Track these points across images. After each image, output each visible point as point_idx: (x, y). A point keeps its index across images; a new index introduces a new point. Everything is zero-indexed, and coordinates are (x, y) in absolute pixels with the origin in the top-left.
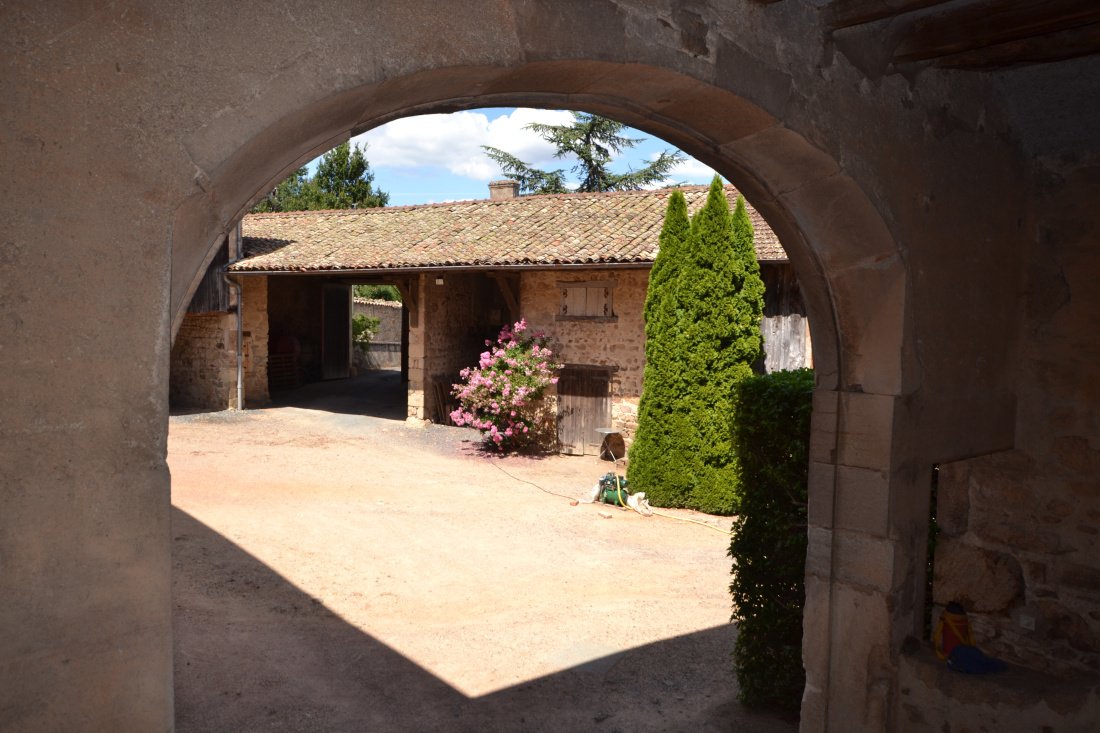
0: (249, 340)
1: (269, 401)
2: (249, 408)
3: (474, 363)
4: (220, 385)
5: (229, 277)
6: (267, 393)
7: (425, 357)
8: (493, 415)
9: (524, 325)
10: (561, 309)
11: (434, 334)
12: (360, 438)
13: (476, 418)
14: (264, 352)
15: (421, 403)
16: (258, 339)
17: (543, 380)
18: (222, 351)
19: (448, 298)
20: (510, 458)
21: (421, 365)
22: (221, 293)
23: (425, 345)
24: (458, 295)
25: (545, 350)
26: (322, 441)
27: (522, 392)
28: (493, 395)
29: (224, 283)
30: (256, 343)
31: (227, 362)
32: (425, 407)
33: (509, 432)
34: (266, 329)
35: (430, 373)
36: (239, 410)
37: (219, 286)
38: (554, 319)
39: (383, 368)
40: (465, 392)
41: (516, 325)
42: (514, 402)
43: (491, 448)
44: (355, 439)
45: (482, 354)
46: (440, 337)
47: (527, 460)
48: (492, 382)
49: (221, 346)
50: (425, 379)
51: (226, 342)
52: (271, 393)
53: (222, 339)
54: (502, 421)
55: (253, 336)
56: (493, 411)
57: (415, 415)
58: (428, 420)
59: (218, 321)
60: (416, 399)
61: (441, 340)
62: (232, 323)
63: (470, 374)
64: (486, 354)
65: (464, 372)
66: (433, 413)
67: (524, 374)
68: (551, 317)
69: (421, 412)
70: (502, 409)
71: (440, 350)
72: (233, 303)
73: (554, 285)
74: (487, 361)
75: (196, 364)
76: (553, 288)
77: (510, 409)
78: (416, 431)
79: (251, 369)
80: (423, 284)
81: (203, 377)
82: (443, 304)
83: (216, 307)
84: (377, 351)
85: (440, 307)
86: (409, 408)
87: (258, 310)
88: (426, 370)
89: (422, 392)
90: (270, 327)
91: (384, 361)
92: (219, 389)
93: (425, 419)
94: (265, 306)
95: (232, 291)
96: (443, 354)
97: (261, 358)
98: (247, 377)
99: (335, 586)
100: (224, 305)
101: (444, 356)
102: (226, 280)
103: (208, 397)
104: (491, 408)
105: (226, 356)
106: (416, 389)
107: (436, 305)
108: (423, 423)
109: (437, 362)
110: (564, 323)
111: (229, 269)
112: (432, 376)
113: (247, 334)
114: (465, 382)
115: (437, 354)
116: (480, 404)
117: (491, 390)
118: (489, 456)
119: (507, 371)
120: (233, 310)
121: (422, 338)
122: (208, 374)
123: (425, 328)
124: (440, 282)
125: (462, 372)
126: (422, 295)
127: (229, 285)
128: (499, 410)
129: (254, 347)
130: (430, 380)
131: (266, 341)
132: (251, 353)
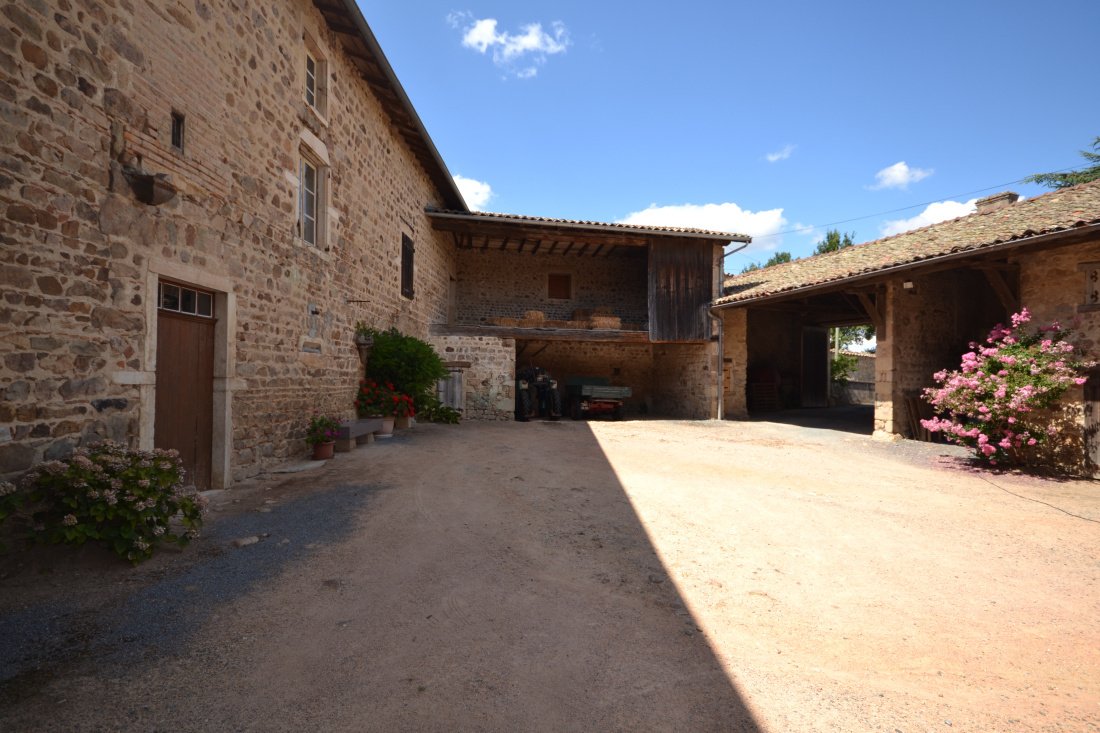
0: (730, 365)
1: (747, 416)
2: (728, 419)
3: (954, 364)
4: (705, 399)
5: (711, 312)
6: (746, 410)
7: (894, 370)
8: (980, 421)
9: (1027, 316)
10: (1088, 297)
11: (905, 348)
12: (819, 444)
13: (956, 425)
14: (743, 376)
15: (890, 417)
16: (738, 364)
17: (1062, 379)
18: (706, 372)
19: (923, 313)
20: (1009, 476)
21: (889, 377)
22: (705, 325)
23: (894, 356)
24: (935, 311)
25: (1061, 343)
26: (779, 443)
27: (1025, 392)
28: (981, 398)
29: (708, 317)
30: (736, 368)
31: (710, 380)
32: (895, 421)
33: (1005, 443)
34: (745, 356)
35: (900, 387)
36: (719, 420)
37: (704, 319)
38: (1075, 310)
39: (863, 404)
40: (938, 396)
41: (1015, 317)
42: (1012, 405)
43: (981, 463)
44: (814, 444)
45: (964, 356)
46: (912, 352)
47: (1037, 480)
48: (977, 383)
49: (706, 368)
50: (894, 392)
51: (709, 365)
52: (748, 409)
53: (707, 362)
54: (996, 429)
55: (734, 362)
56: (980, 417)
57: (883, 428)
58: (898, 435)
59: (704, 349)
60: (884, 412)
61: (914, 355)
62: (714, 349)
63: (947, 377)
64: (971, 355)
65: (940, 375)
66: (904, 428)
67: (1029, 373)
68: (1072, 308)
69: (889, 426)
70: (995, 414)
71: (913, 365)
72: (715, 333)
73: (1075, 269)
74: (971, 363)
75: (689, 384)
76: (1073, 273)
77: (1007, 415)
78: (884, 444)
79: (731, 388)
80: (891, 297)
81: (693, 394)
82: (916, 318)
83: (701, 336)
84: (858, 389)
85: (913, 320)
86: (876, 421)
87: (739, 341)
88: (895, 383)
89: (890, 404)
90: (749, 355)
91: (864, 398)
92: (704, 402)
93: (894, 432)
94: (745, 338)
95: (715, 323)
96: (917, 369)
97: (741, 380)
98: (727, 394)
99: (694, 565)
100: (708, 335)
101: (919, 372)
102: (709, 314)
103: (697, 409)
104: (978, 413)
105: (709, 376)
106: (883, 400)
107: (908, 320)
108: (892, 437)
109: (909, 376)
110: (1093, 314)
111: (711, 305)
112: (903, 390)
113: (728, 361)
114: (941, 386)
115: (910, 368)
116: (961, 408)
117: (976, 391)
118: (978, 471)
119: (1001, 372)
120: (715, 339)
121: (890, 351)
122: (697, 391)
123: (894, 340)
124: (909, 285)
125: (936, 375)
126: (890, 308)
127: (712, 319)
128: (989, 416)
129: (735, 371)
130: (900, 394)
131: (745, 367)
132: (732, 376)
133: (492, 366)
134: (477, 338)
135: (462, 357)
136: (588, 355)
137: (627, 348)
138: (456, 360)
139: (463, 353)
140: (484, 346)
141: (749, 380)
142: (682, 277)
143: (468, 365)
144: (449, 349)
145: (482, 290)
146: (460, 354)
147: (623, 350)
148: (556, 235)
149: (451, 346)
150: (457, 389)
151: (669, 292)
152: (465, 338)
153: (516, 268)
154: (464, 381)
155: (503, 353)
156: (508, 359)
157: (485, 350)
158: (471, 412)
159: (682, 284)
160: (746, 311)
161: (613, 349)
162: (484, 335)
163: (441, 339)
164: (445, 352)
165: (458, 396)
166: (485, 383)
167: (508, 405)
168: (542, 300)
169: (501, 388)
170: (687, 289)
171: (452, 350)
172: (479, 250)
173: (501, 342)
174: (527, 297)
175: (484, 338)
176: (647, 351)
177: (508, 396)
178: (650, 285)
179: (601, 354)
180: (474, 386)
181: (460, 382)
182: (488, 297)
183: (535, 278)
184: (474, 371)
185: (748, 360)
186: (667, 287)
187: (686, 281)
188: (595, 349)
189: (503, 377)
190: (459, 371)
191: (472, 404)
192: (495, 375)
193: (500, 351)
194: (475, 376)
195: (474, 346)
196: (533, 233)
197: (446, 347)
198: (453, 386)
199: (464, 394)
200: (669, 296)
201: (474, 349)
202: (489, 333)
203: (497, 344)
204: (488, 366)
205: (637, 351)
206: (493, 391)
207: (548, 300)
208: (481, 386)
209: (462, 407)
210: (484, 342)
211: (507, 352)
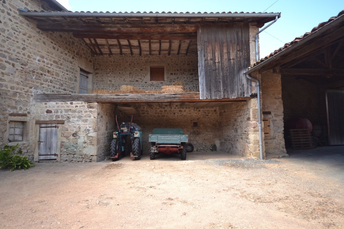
0: (270, 116)
5: (249, 75)
14: (281, 124)
16: (276, 115)
18: (248, 122)
22: (245, 86)
29: (247, 79)
30: (275, 118)
34: (282, 109)
36: (261, 159)
37: (244, 81)
49: (248, 119)
51: (251, 117)
53: (249, 115)
55: (273, 114)
59: (247, 105)
62: (254, 105)
72: (254, 91)
75: (239, 131)
81: (242, 138)
87: (275, 98)
94: (280, 96)
95: (254, 84)
97: (279, 127)
98: (268, 138)
100: (248, 93)
102: (248, 77)
111: (248, 69)
113: (267, 113)
120: (255, 96)
127: (250, 81)
129: (274, 121)
131: (282, 117)
132: (271, 124)
133: (80, 123)
134: (69, 103)
135: (58, 117)
136: (176, 115)
137: (201, 109)
138: (54, 119)
139: (59, 114)
140: (74, 109)
141: (286, 127)
142: (225, 51)
143: (62, 123)
144: (48, 112)
145: (110, 79)
146: (56, 114)
147: (199, 111)
148: (127, 27)
149: (50, 109)
150: (54, 140)
151: (215, 63)
152: (60, 103)
153: (130, 64)
154: (59, 134)
155: (88, 113)
156: (92, 117)
157: (74, 111)
158: (65, 157)
159: (225, 57)
160: (280, 76)
161: (192, 111)
162: (74, 100)
163: (43, 105)
164: (45, 113)
165: (54, 145)
166: (75, 135)
167: (92, 150)
168: (146, 83)
169: (86, 138)
170: (229, 59)
171: (51, 112)
172: (107, 55)
173: (86, 105)
174: (137, 81)
175: (74, 102)
176: (215, 111)
177: (91, 143)
178: (199, 58)
179: (185, 114)
180: (67, 137)
181: (56, 134)
182: (113, 82)
183: (141, 70)
184: (67, 127)
185: (284, 112)
186: (213, 59)
187: (228, 53)
188: (180, 111)
189: (89, 130)
190: (55, 127)
191: (65, 150)
192: (82, 129)
193: (86, 112)
194: (67, 130)
195: (66, 108)
196: (111, 27)
197: (46, 109)
198: (51, 138)
199: (59, 144)
200: (215, 66)
201: (67, 111)
202: (78, 99)
203: (84, 106)
204: (77, 123)
205: (209, 111)
206: (81, 141)
207: (150, 82)
208: (72, 137)
209: (58, 153)
210: (74, 105)
211: (91, 112)
